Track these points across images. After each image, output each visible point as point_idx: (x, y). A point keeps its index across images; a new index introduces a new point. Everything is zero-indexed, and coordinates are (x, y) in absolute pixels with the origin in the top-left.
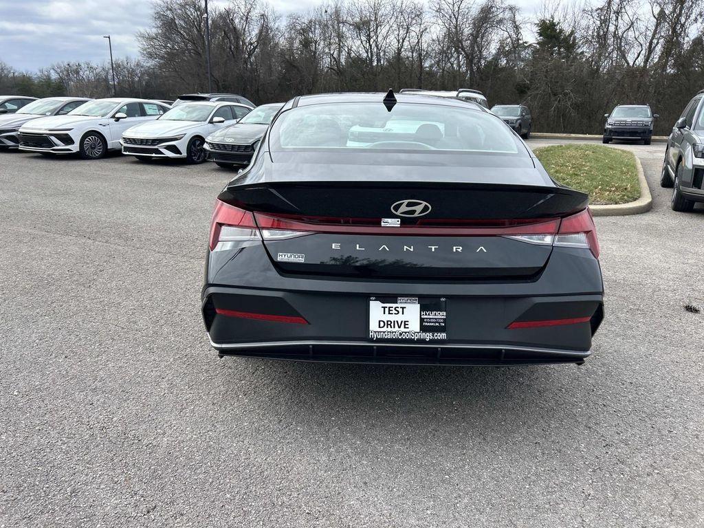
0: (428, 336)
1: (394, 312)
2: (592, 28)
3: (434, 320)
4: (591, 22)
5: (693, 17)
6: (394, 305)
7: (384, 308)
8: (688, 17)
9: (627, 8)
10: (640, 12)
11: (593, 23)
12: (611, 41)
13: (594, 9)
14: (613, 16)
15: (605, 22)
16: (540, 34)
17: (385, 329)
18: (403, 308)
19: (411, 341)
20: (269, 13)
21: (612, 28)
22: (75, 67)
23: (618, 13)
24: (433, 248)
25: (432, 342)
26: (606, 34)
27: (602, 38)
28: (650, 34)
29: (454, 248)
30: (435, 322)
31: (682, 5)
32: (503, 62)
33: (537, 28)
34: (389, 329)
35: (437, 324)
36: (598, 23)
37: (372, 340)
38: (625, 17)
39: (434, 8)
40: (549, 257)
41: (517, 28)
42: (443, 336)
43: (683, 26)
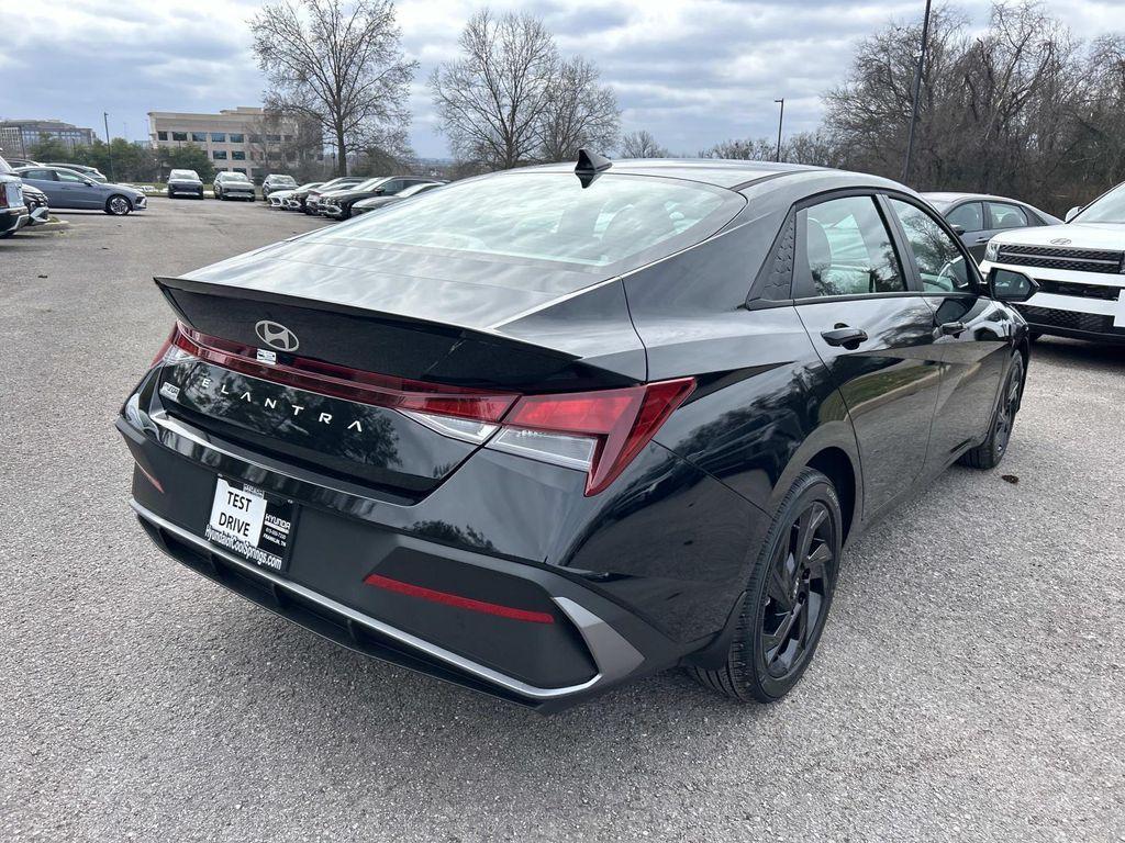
0: (262, 557)
1: (239, 504)
3: (275, 533)
6: (241, 493)
7: (231, 493)
17: (223, 529)
18: (249, 500)
19: (243, 558)
20: (1060, 39)
22: (745, 147)
24: (298, 408)
25: (264, 567)
29: (323, 414)
30: (277, 537)
34: (228, 531)
35: (278, 541)
40: (464, 462)
42: (276, 562)
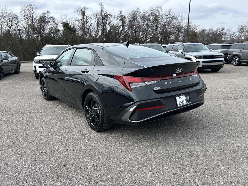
0: (188, 103)
1: (181, 99)
2: (80, 25)
3: (187, 99)
4: (79, 24)
5: (107, 24)
6: (180, 97)
8: (106, 23)
9: (88, 20)
10: (92, 21)
11: (80, 24)
12: (86, 29)
13: (79, 20)
14: (85, 22)
15: (83, 24)
16: (64, 27)
17: (180, 104)
18: (182, 97)
19: (185, 105)
21: (86, 26)
23: (86, 21)
26: (84, 28)
27: (83, 29)
28: (96, 28)
31: (104, 20)
32: (52, 35)
33: (62, 25)
34: (181, 104)
36: (82, 24)
37: (179, 107)
38: (88, 23)
39: (22, 15)
40: (199, 79)
41: (56, 24)
43: (105, 26)
